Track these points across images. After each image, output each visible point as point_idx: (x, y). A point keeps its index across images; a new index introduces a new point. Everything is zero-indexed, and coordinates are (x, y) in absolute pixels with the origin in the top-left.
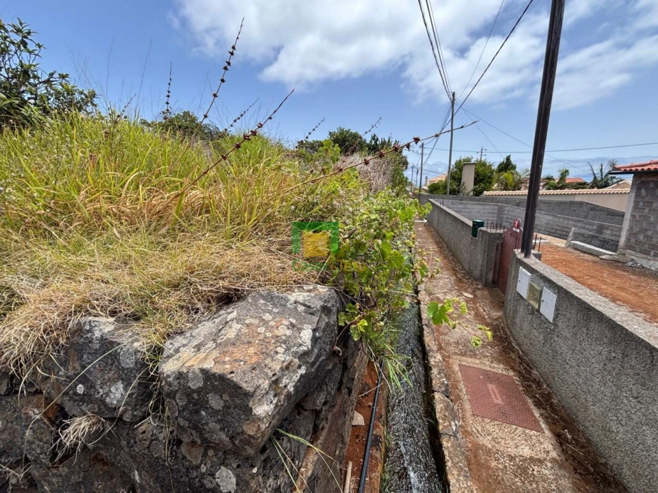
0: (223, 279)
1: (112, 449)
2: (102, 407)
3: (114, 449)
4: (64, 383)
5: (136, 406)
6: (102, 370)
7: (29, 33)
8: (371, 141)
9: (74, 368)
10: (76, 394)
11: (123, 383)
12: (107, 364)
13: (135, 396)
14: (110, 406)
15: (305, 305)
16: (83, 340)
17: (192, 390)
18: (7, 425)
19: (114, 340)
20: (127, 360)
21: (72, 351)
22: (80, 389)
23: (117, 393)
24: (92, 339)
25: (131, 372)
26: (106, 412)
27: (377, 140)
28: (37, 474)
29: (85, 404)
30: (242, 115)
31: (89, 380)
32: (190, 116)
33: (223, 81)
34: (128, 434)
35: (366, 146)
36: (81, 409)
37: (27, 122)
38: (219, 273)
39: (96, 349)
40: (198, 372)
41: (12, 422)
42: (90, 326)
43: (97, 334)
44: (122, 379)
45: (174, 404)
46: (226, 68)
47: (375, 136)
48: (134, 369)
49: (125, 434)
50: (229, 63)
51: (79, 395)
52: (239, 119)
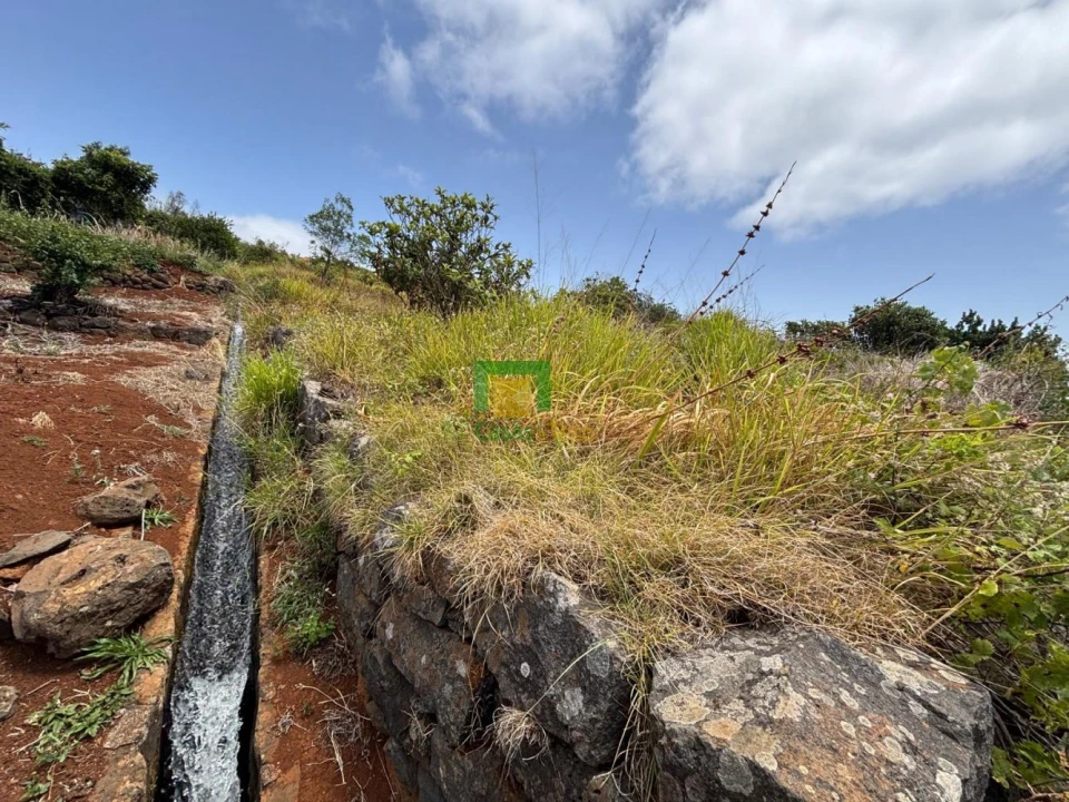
0: (744, 581)
1: (536, 780)
2: (547, 712)
3: (539, 782)
4: (506, 649)
5: (596, 741)
6: (558, 658)
7: (491, 208)
8: (960, 325)
9: (523, 635)
10: (518, 672)
11: (583, 693)
12: (565, 652)
13: (598, 725)
14: (560, 719)
15: (927, 706)
16: (542, 603)
17: (722, 787)
18: (430, 665)
19: (582, 623)
20: (598, 664)
21: (524, 612)
22: (525, 669)
23: (573, 705)
24: (554, 608)
25: (601, 685)
26: (549, 723)
27: (979, 322)
28: (439, 747)
29: (526, 695)
30: (730, 292)
31: (540, 663)
32: (619, 284)
33: (742, 253)
34: (570, 776)
35: (945, 335)
36: (519, 698)
37: (480, 302)
38: (733, 567)
39: (556, 625)
40: (743, 763)
41: (436, 665)
42: (555, 586)
43: (562, 604)
44: (584, 688)
45: (678, 788)
46: (751, 235)
47: (972, 314)
48: (607, 683)
49: (566, 773)
50: (757, 228)
51: (521, 676)
52: (724, 296)
